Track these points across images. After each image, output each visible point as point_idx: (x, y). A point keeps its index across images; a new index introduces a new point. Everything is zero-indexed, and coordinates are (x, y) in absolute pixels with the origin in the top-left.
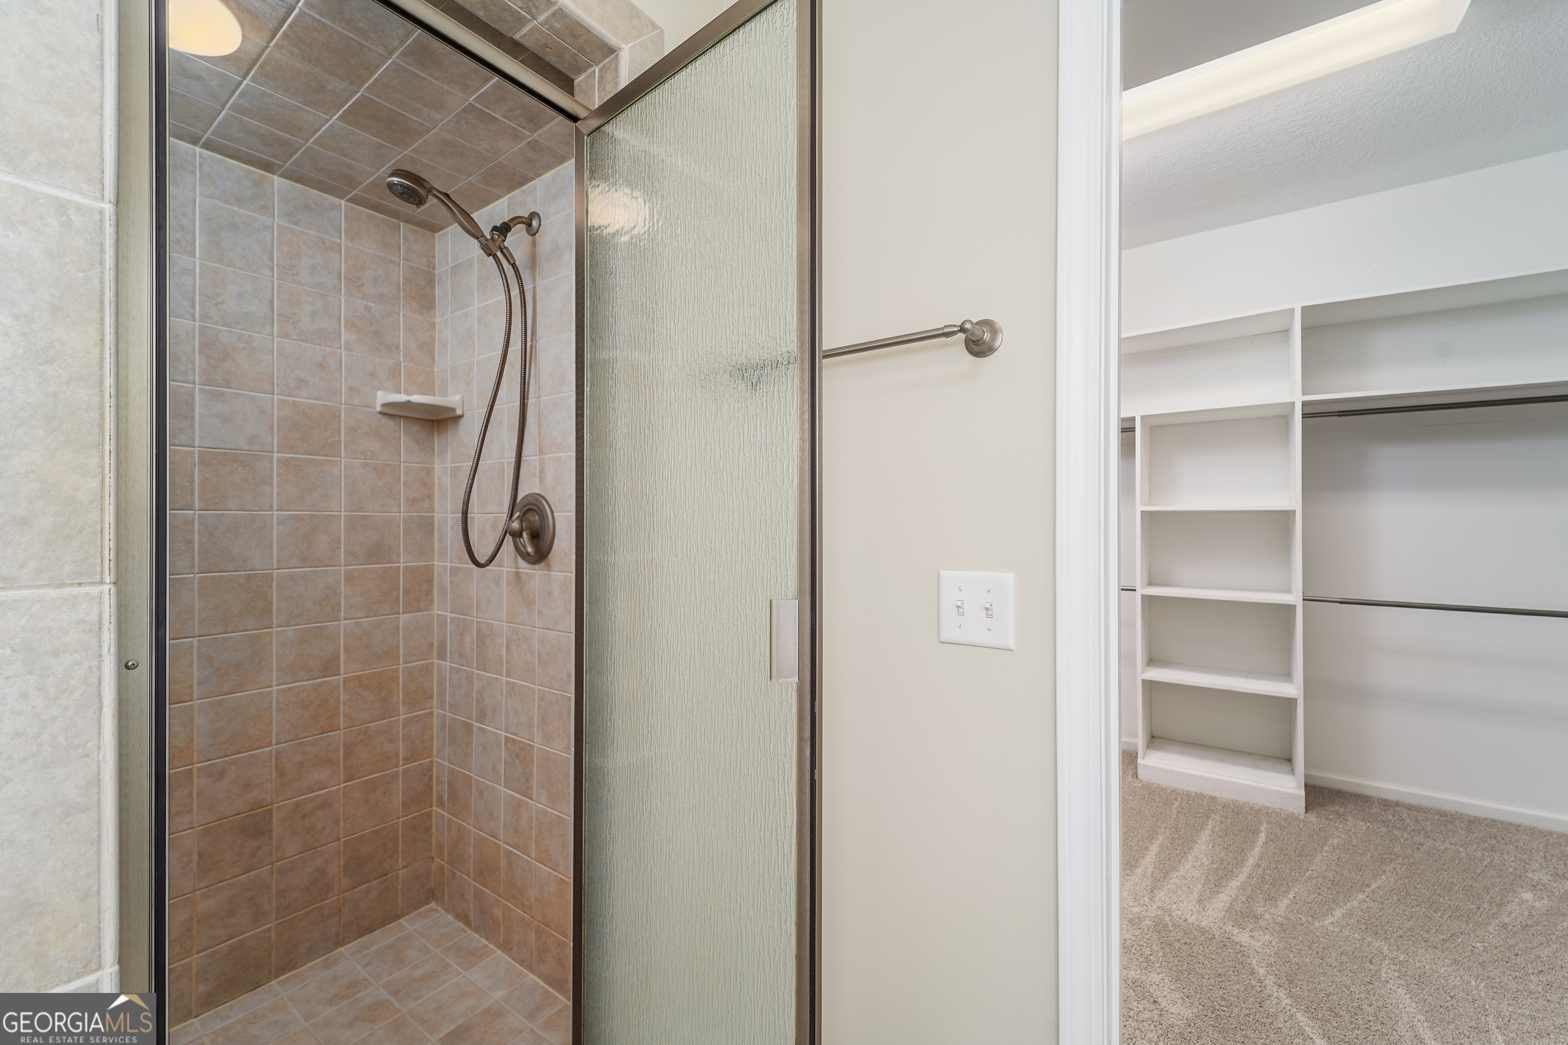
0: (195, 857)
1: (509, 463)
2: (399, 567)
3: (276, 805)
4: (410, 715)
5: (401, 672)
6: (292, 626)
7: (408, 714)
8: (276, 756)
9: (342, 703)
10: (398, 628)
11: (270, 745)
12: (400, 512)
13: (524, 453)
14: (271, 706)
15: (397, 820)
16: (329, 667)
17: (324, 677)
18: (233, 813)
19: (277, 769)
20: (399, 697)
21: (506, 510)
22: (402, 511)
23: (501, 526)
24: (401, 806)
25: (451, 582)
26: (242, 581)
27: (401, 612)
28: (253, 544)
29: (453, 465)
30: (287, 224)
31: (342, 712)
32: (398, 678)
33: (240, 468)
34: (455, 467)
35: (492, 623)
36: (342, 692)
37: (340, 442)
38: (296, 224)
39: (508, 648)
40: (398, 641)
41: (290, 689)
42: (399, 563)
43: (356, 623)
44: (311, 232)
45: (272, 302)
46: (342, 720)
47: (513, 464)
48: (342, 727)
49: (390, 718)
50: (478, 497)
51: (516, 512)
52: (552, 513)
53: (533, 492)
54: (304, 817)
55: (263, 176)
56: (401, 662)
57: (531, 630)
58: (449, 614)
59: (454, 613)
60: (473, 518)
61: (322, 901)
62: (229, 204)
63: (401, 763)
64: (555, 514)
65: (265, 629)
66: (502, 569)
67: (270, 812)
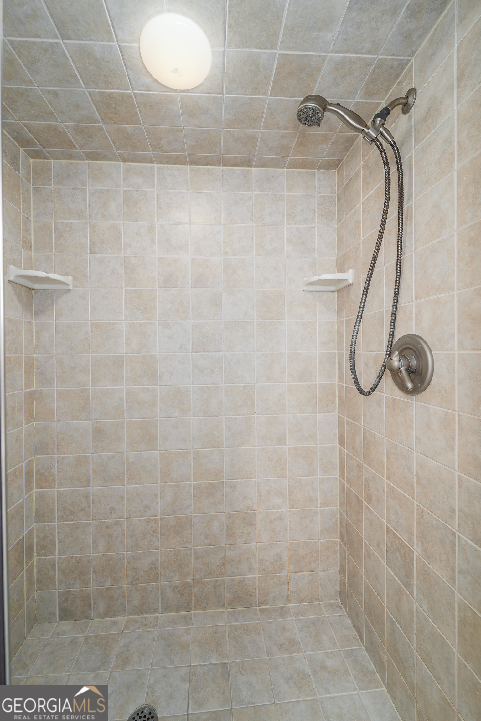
0: (225, 527)
1: (386, 312)
2: (316, 384)
3: (258, 511)
4: (324, 477)
5: (318, 449)
6: (264, 415)
7: (323, 476)
8: (257, 485)
9: (287, 462)
10: (316, 422)
11: (254, 478)
12: (316, 351)
13: (400, 301)
14: (255, 457)
15: (318, 540)
16: (281, 440)
17: (279, 445)
18: (240, 510)
19: (258, 492)
20: (317, 464)
21: (385, 349)
22: (317, 350)
23: (381, 361)
24: (319, 532)
25: (347, 397)
26: (242, 389)
27: (318, 412)
28: (246, 370)
29: (346, 319)
30: (259, 193)
31: (288, 467)
32: (317, 452)
33: (240, 330)
34: (348, 319)
35: (375, 434)
36: (287, 456)
37: (284, 311)
38: (263, 191)
39: (388, 458)
40: (317, 430)
41: (263, 449)
42: (316, 381)
43: (294, 416)
44: (270, 193)
45: (252, 238)
46: (288, 471)
47: (391, 312)
48: (288, 476)
49: (313, 476)
50: (363, 340)
51: (394, 352)
52: (431, 351)
53: (410, 333)
54: (270, 522)
55: (248, 170)
56: (318, 443)
57: (408, 450)
58: (345, 418)
59: (348, 418)
60: (360, 354)
61: (280, 573)
62: (235, 191)
63: (319, 506)
64: (433, 352)
65: (252, 415)
66: (382, 394)
67: (255, 514)
